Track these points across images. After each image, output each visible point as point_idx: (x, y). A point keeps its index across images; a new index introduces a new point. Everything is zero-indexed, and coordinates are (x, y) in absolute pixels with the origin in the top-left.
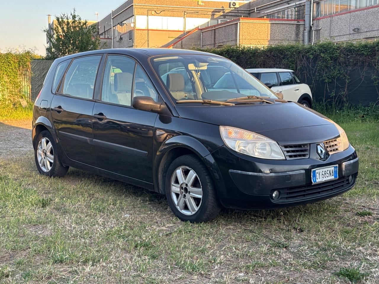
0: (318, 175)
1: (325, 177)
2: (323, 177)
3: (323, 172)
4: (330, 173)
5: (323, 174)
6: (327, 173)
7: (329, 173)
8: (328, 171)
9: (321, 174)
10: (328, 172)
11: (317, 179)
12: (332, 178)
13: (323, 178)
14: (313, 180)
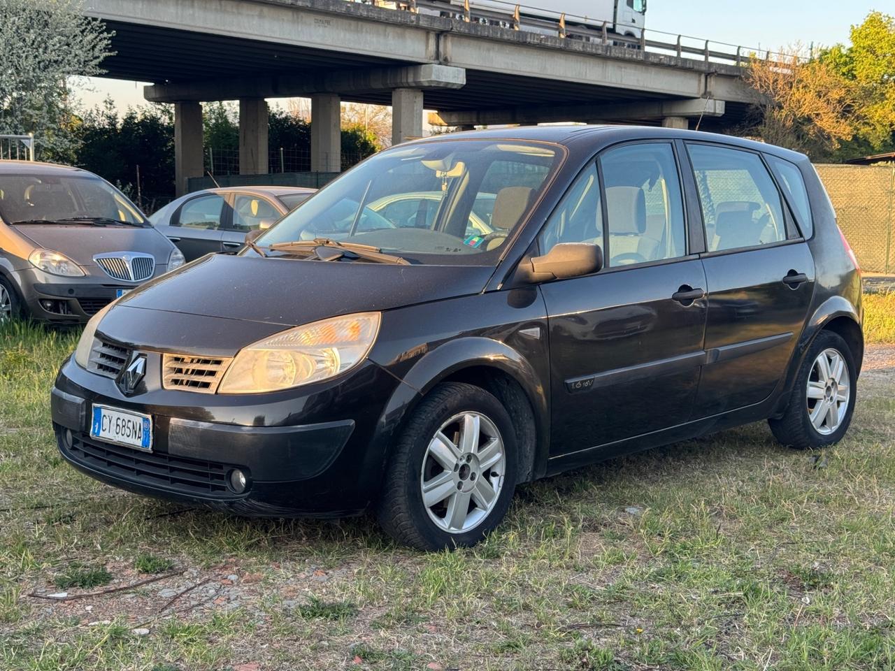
0: (106, 421)
1: (123, 435)
2: (118, 431)
3: (119, 418)
4: (134, 428)
5: (118, 425)
6: (128, 427)
7: (131, 428)
8: (129, 421)
9: (114, 421)
10: (130, 425)
11: (103, 430)
12: (137, 443)
13: (117, 433)
14: (94, 428)
